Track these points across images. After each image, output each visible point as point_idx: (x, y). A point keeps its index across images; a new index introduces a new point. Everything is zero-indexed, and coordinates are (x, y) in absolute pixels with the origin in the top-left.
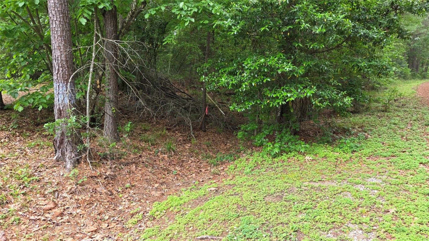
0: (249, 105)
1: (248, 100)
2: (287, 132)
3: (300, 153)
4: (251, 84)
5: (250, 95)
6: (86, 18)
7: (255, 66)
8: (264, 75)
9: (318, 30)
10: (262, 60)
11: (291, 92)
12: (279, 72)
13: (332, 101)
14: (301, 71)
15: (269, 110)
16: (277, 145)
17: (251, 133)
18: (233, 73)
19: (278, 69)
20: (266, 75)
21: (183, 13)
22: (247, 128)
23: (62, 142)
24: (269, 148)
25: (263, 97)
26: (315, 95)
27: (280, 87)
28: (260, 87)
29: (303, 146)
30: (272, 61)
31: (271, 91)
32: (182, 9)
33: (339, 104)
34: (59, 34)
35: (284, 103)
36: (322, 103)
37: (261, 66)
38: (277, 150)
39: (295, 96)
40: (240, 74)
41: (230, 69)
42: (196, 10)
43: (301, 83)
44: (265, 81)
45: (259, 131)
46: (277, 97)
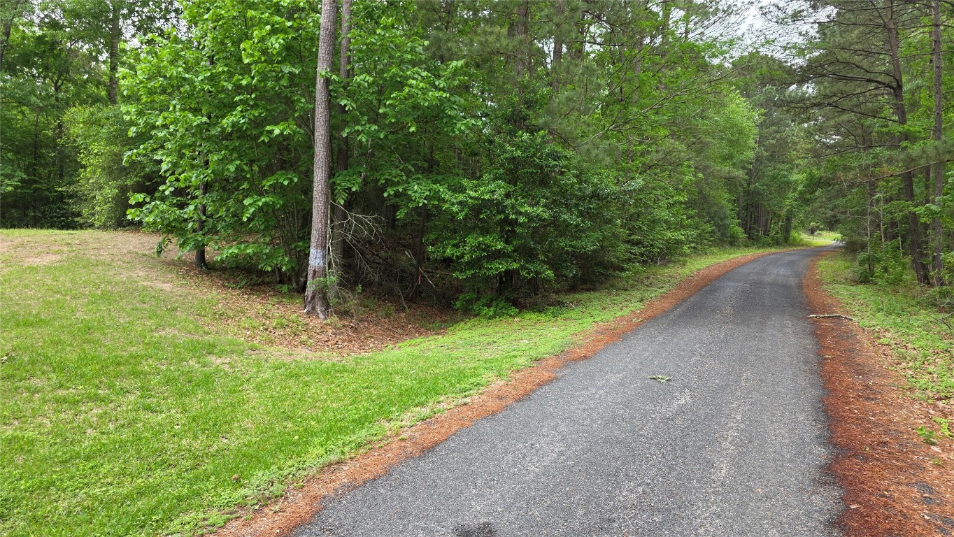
0: (469, 273)
1: (469, 269)
2: (502, 300)
3: (511, 316)
4: (472, 256)
5: (471, 264)
6: (343, 199)
7: (475, 243)
8: (482, 250)
9: (522, 219)
10: (481, 239)
11: (502, 264)
12: (493, 248)
13: (537, 273)
14: (510, 248)
15: (487, 279)
16: (492, 309)
17: (470, 302)
18: (456, 246)
19: (493, 246)
20: (483, 250)
21: (418, 195)
22: (465, 297)
23: (313, 298)
24: (485, 312)
25: (481, 267)
26: (523, 268)
27: (495, 259)
28: (479, 259)
29: (514, 310)
30: (488, 239)
31: (487, 262)
32: (416, 192)
33: (543, 275)
34: (323, 211)
35: (497, 273)
36: (529, 275)
37: (479, 244)
38: (491, 313)
39: (505, 268)
40: (463, 247)
41: (455, 242)
42: (428, 193)
43: (510, 257)
44: (483, 255)
45: (478, 299)
46: (492, 268)
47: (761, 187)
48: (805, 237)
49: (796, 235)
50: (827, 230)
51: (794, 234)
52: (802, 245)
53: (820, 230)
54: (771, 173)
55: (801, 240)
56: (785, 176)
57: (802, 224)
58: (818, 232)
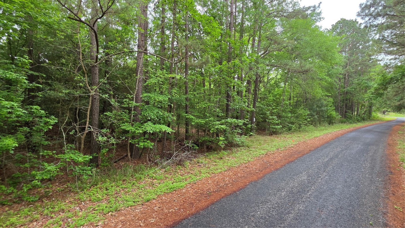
47: (351, 90)
48: (379, 115)
49: (375, 114)
50: (392, 112)
51: (374, 114)
52: (378, 120)
53: (388, 112)
54: (357, 82)
55: (378, 117)
56: (366, 83)
57: (378, 109)
58: (387, 113)
